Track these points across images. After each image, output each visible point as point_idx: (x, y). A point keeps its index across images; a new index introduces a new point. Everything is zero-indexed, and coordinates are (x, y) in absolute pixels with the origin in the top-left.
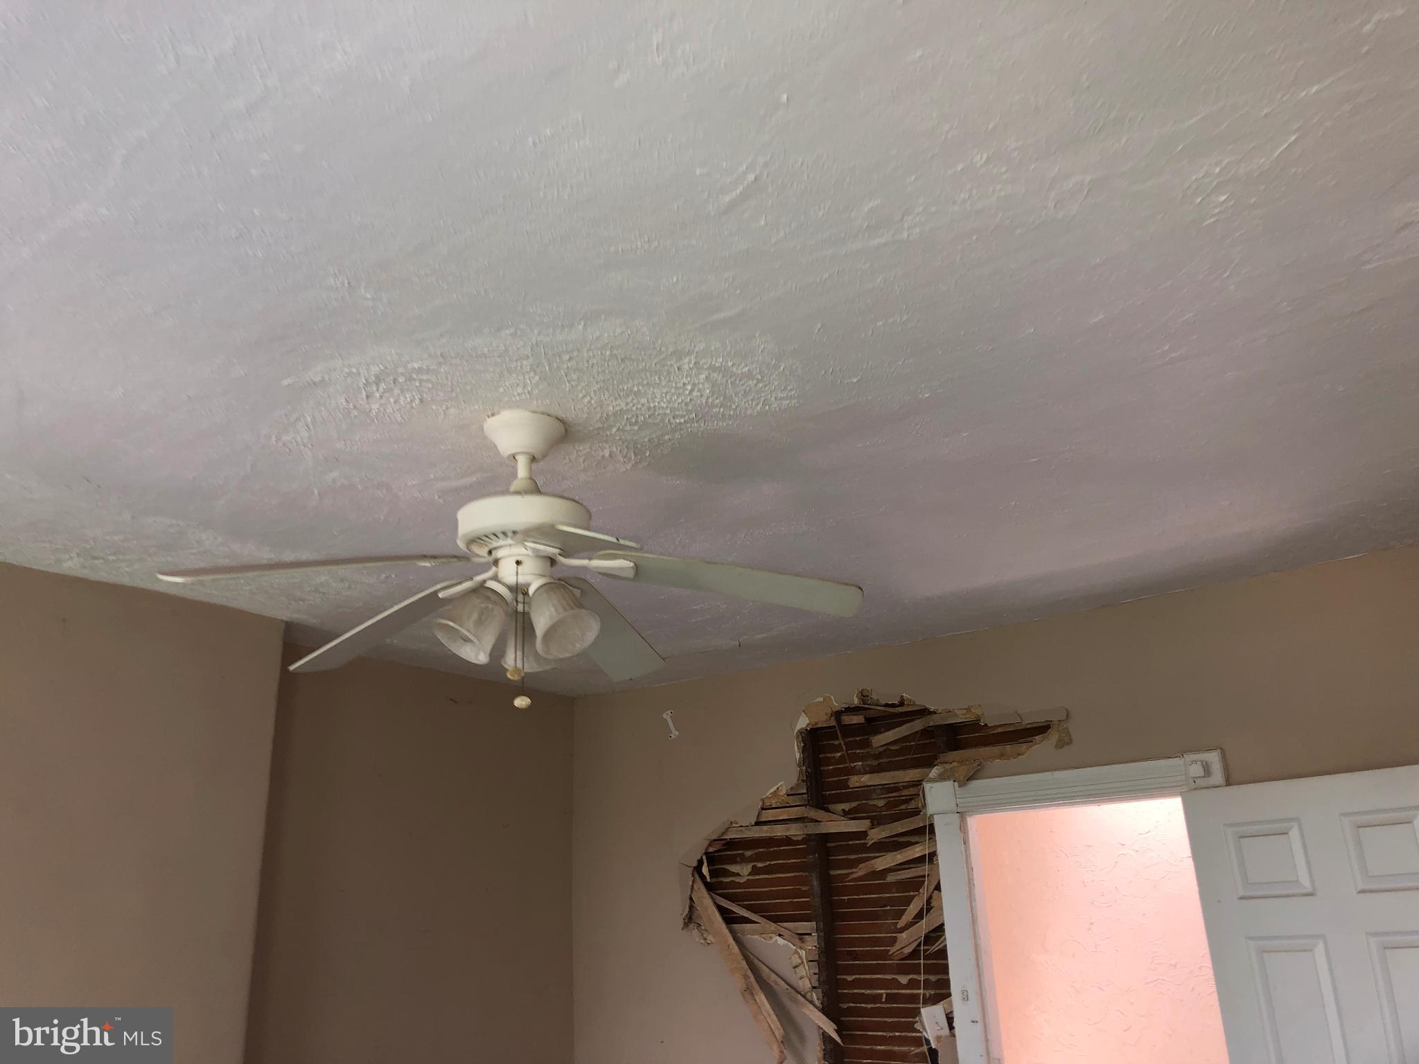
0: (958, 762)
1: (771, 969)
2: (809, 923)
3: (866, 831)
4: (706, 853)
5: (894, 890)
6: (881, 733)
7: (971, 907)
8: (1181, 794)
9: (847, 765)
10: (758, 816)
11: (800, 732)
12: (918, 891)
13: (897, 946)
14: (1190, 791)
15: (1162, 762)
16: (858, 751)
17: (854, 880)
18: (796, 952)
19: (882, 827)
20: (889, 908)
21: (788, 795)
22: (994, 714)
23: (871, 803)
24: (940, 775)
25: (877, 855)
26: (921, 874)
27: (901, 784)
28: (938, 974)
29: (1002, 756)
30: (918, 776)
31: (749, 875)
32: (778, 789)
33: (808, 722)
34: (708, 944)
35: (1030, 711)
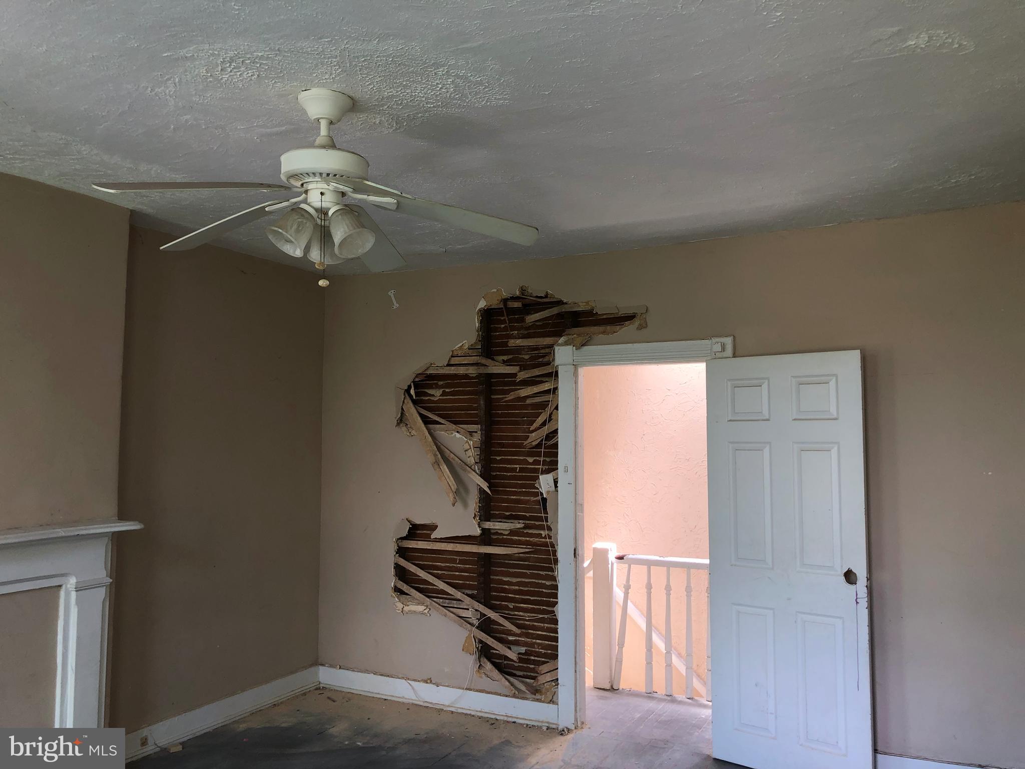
0: (577, 335)
1: (451, 452)
2: (476, 426)
3: (516, 373)
4: (414, 382)
5: (529, 409)
6: (532, 314)
7: (575, 419)
8: (706, 361)
9: (508, 333)
10: (449, 361)
11: (480, 310)
12: (544, 410)
13: (529, 440)
14: (712, 360)
15: (699, 342)
16: (515, 324)
17: (505, 402)
18: (467, 442)
19: (526, 371)
20: (525, 419)
21: (469, 349)
22: (602, 308)
23: (521, 356)
24: (565, 342)
25: (521, 387)
26: (547, 400)
27: (540, 346)
28: (551, 457)
29: (604, 333)
30: (552, 341)
31: (440, 396)
32: (463, 345)
33: (485, 304)
34: (412, 436)
35: (624, 306)
